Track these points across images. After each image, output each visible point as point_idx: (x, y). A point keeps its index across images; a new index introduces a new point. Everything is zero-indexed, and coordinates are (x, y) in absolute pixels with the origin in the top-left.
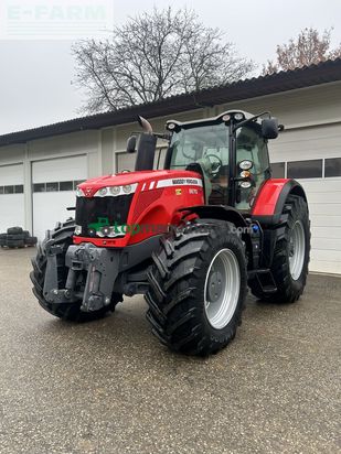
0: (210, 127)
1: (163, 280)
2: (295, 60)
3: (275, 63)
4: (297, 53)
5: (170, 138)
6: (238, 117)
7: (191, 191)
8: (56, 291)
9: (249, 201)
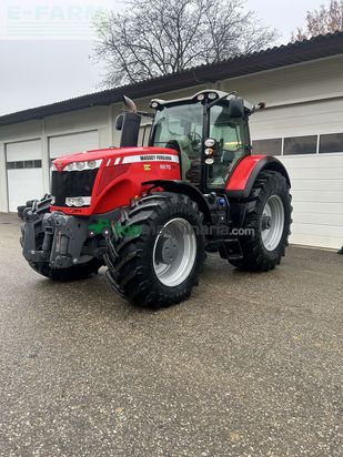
0: (187, 106)
1: (116, 243)
2: (326, 27)
3: (305, 31)
4: (329, 19)
5: (154, 116)
6: (211, 97)
7: (162, 167)
8: (33, 252)
9: (223, 177)
